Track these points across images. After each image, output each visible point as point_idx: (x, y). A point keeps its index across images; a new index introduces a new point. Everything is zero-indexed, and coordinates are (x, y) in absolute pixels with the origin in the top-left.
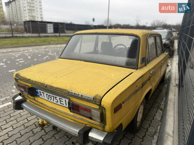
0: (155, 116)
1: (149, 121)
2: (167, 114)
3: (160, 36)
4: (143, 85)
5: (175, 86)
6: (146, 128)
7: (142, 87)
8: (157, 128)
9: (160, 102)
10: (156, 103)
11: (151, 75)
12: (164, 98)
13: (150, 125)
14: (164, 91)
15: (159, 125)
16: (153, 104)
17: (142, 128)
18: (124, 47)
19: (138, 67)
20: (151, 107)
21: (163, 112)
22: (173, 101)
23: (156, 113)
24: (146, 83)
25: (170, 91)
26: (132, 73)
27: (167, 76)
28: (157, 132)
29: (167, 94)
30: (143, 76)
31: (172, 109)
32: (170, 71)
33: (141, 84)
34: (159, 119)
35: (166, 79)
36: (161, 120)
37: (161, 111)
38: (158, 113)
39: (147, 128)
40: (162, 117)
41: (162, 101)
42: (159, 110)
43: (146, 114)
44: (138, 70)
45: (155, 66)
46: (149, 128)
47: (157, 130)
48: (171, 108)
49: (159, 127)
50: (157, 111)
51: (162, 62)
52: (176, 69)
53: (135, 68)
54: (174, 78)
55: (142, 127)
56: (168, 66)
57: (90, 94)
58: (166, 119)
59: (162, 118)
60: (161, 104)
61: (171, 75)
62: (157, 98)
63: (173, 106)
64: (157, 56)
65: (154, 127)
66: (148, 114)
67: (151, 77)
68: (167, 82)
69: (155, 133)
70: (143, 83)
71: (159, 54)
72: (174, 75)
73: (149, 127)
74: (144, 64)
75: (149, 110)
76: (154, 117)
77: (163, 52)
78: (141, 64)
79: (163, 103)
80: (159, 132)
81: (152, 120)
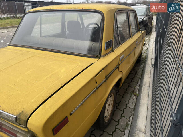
0: (128, 104)
1: (121, 111)
2: (140, 102)
3: (134, 12)
4: (107, 78)
5: (151, 67)
6: (117, 121)
7: (105, 81)
8: (129, 119)
9: (135, 86)
10: (130, 87)
11: (120, 62)
12: (139, 81)
13: (121, 116)
14: (140, 73)
15: (131, 116)
16: (127, 88)
17: (113, 121)
18: (97, 26)
19: (101, 55)
20: (125, 93)
21: (137, 98)
22: (148, 84)
23: (130, 99)
24: (112, 73)
25: (145, 73)
26: (93, 63)
27: (144, 55)
28: (129, 124)
29: (142, 76)
30: (107, 66)
31: (147, 95)
32: (147, 49)
33: (105, 77)
34: (133, 108)
35: (143, 58)
36: (134, 108)
37: (135, 97)
38: (131, 99)
39: (119, 121)
40: (135, 104)
41: (137, 85)
42: (133, 95)
43: (119, 102)
44: (101, 59)
45: (125, 50)
46: (120, 120)
47: (129, 121)
48: (145, 95)
49: (131, 118)
50: (131, 97)
51: (136, 43)
52: (153, 47)
53: (97, 56)
54: (151, 58)
55: (113, 119)
56: (144, 44)
57: (12, 110)
58: (139, 108)
59: (135, 106)
60: (136, 88)
61: (148, 54)
62: (131, 82)
63: (147, 92)
64: (130, 36)
65: (126, 119)
66: (121, 101)
67: (119, 65)
68: (144, 62)
69: (127, 125)
70: (107, 76)
71: (132, 34)
72: (151, 53)
73: (121, 118)
74: (110, 49)
75: (123, 97)
76: (128, 106)
77: (138, 30)
78: (105, 50)
79: (137, 87)
80: (131, 124)
81: (125, 110)
